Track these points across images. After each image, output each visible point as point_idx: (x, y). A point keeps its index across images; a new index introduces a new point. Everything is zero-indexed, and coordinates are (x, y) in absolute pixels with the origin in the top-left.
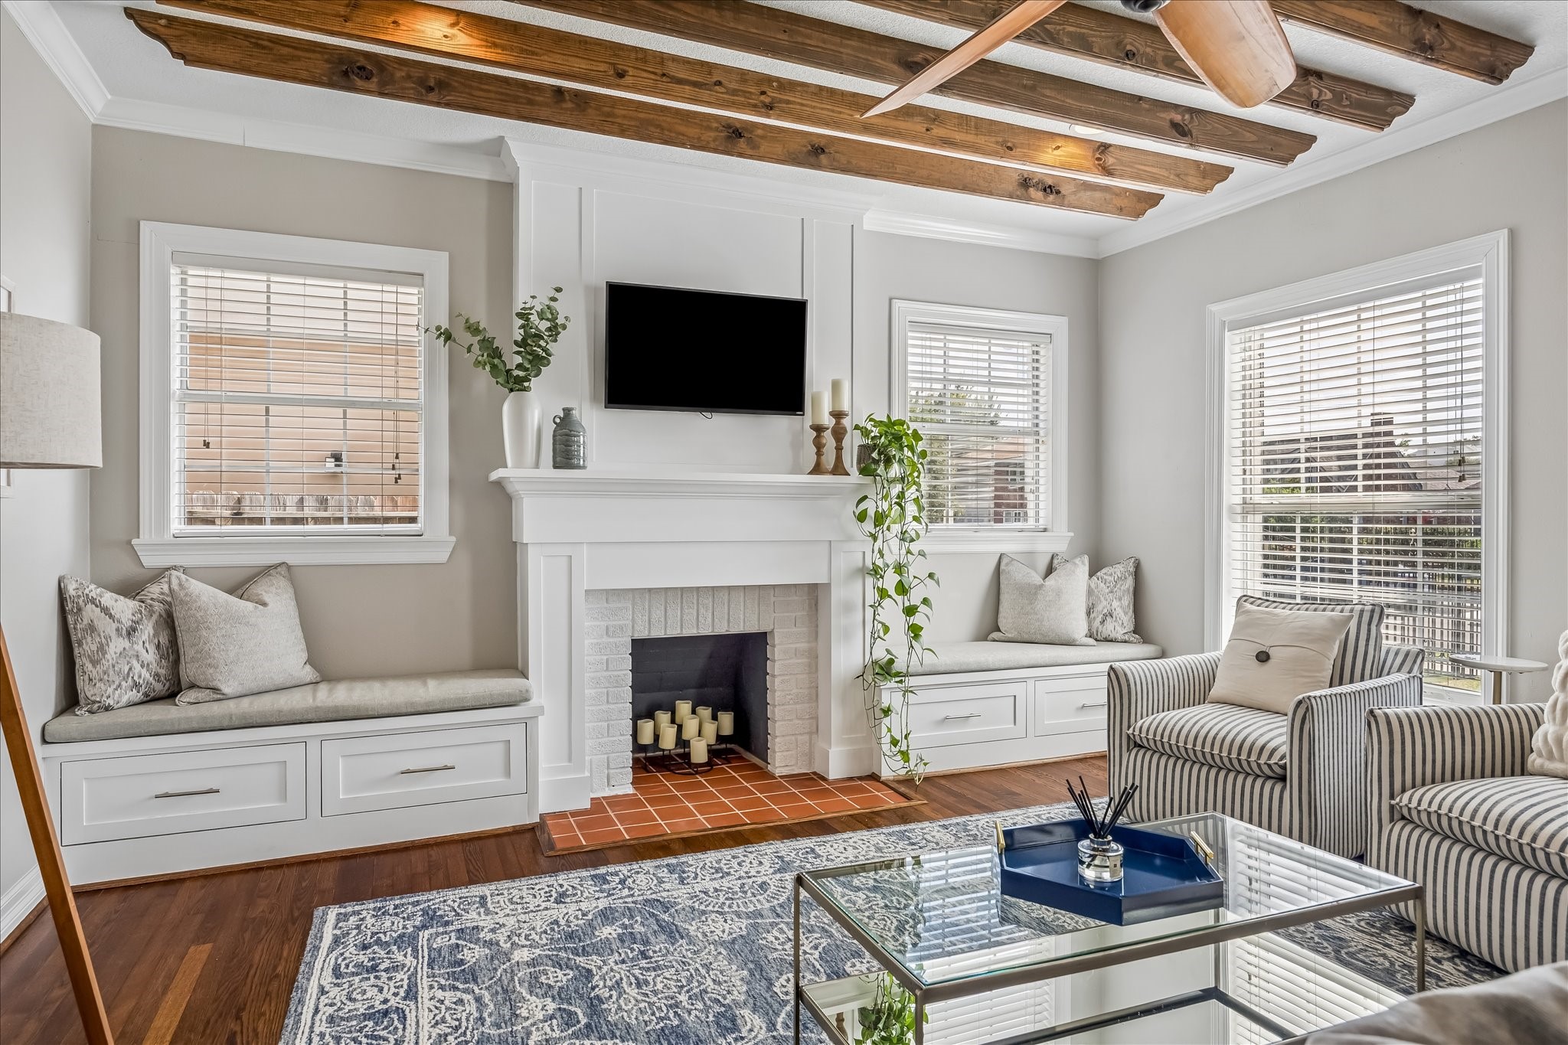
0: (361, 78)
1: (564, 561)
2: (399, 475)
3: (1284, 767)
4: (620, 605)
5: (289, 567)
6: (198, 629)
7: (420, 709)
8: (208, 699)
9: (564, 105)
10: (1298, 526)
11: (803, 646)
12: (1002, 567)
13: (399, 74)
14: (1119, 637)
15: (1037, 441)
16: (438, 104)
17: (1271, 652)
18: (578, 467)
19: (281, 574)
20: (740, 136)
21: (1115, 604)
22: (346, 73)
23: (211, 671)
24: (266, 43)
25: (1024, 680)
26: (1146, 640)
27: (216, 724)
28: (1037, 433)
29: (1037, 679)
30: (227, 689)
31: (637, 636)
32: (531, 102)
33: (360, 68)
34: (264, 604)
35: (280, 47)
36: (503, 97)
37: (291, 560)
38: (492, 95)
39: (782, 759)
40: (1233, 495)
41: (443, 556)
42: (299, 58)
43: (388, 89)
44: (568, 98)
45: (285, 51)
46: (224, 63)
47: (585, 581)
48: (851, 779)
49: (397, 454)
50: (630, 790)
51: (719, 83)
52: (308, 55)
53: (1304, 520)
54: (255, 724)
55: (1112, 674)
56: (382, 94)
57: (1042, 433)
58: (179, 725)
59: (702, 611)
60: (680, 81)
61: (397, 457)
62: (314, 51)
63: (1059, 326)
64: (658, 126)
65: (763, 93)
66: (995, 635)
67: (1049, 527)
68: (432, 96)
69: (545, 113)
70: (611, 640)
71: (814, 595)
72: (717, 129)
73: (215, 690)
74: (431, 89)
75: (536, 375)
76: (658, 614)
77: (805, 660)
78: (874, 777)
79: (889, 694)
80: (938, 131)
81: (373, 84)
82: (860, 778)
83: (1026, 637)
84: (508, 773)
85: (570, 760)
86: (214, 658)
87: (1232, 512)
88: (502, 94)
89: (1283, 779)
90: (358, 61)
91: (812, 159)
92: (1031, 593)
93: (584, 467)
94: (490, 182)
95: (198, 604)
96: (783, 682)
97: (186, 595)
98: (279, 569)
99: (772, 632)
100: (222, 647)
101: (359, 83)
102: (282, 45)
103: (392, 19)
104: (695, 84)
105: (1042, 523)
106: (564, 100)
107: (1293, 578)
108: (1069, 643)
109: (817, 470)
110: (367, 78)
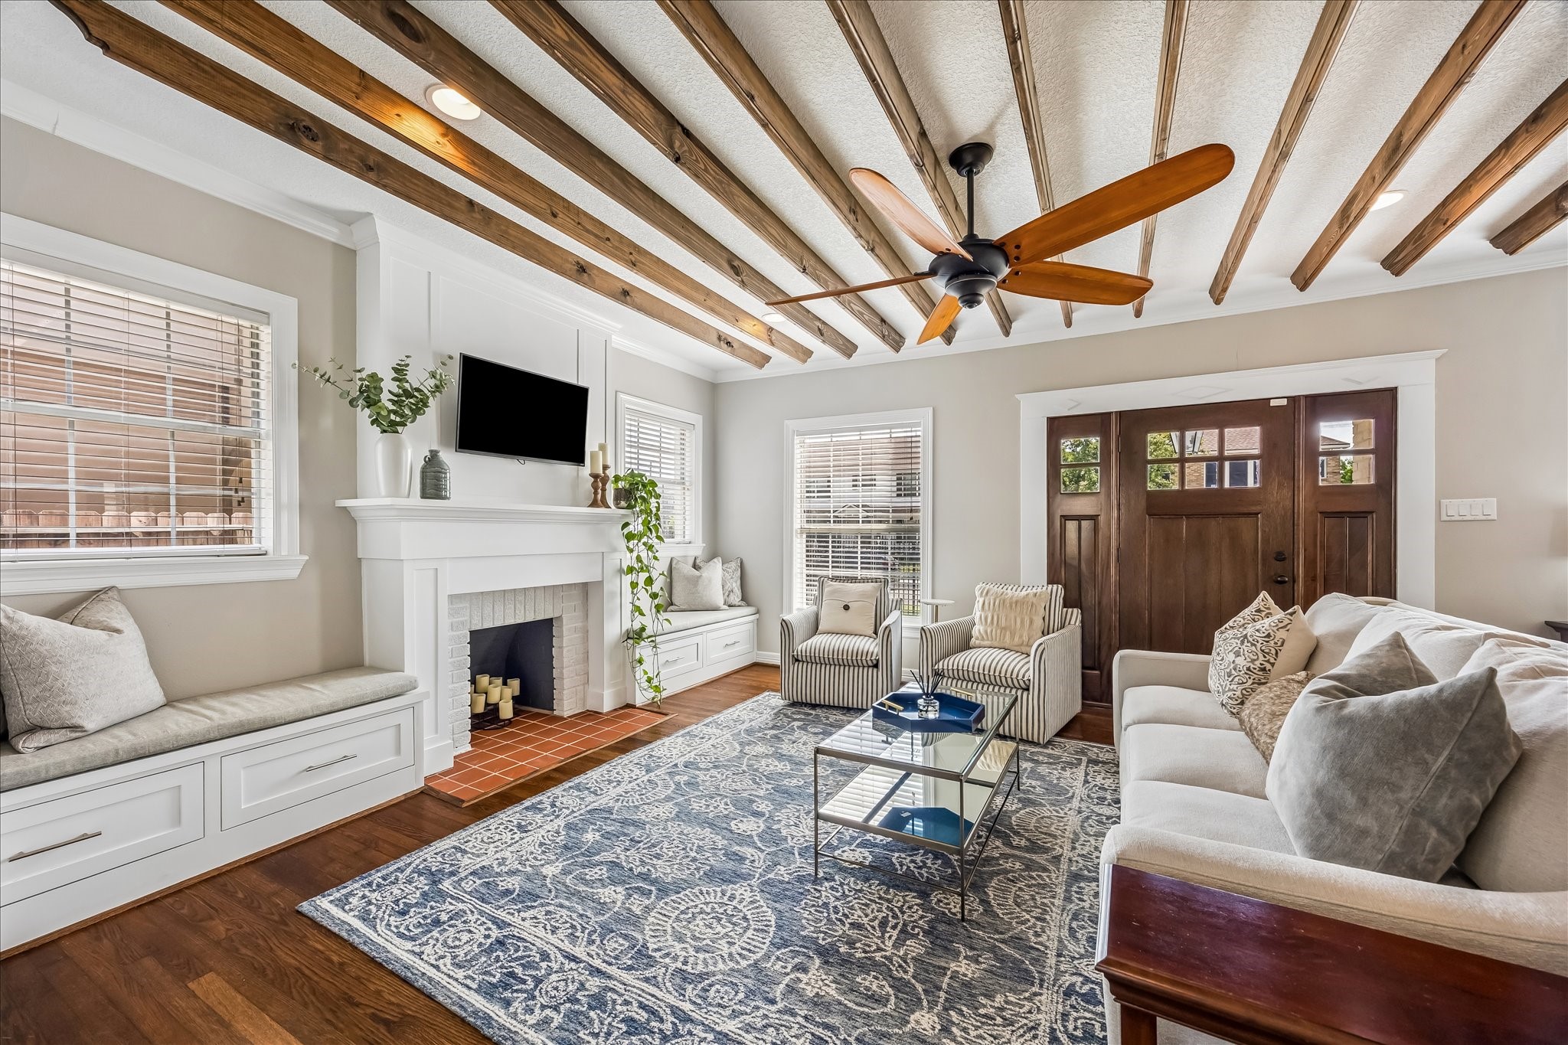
0: (307, 137)
1: (432, 573)
2: (243, 498)
3: (878, 661)
4: (461, 606)
5: (119, 591)
6: (43, 664)
7: (326, 710)
8: (63, 740)
9: (474, 215)
10: (830, 540)
11: (579, 625)
12: (674, 566)
13: (342, 146)
14: (737, 604)
15: (684, 488)
16: (376, 184)
17: (849, 604)
18: (445, 498)
19: (114, 599)
20: (584, 271)
21: (734, 585)
22: (292, 128)
23: (67, 708)
24: (207, 68)
25: (701, 633)
26: (749, 605)
27: (99, 763)
28: (683, 483)
29: (708, 632)
30: (90, 726)
31: (473, 629)
32: (450, 205)
33: (306, 127)
34: (118, 631)
35: (223, 78)
36: (429, 195)
37: (121, 582)
38: (420, 190)
39: (567, 704)
40: (797, 525)
41: (294, 573)
42: (244, 97)
43: (333, 156)
44: (476, 210)
45: (229, 84)
46: (157, 70)
47: (449, 587)
48: (615, 710)
49: (241, 479)
50: (469, 748)
51: (608, 239)
52: (253, 96)
53: (833, 537)
54: (147, 754)
55: (784, 623)
56: (326, 158)
57: (687, 484)
58: (47, 772)
59: (518, 605)
60: (588, 231)
61: (241, 482)
62: (260, 96)
63: (697, 419)
64: (537, 250)
65: (631, 254)
66: (671, 608)
67: (693, 541)
68: (371, 175)
69: (460, 217)
70: (455, 633)
71: (586, 592)
72: (571, 263)
73: (74, 728)
74: (371, 169)
75: (412, 422)
76: (488, 610)
77: (581, 635)
78: (633, 706)
79: (643, 650)
80: (709, 303)
81: (318, 146)
82: (621, 708)
83: (693, 608)
84: (398, 751)
85: (437, 732)
86: (70, 694)
87: (797, 533)
88: (428, 191)
89: (876, 666)
90: (304, 120)
91: (623, 298)
92: (695, 581)
93: (449, 498)
94: (335, 245)
95: (41, 637)
96: (568, 651)
97: (21, 628)
98: (110, 593)
99: (560, 618)
100: (80, 681)
101: (306, 141)
102: (226, 77)
103: (396, 111)
104: (596, 236)
105: (687, 539)
106: (474, 211)
107: (828, 567)
108: (716, 609)
109: (594, 504)
110: (313, 139)
